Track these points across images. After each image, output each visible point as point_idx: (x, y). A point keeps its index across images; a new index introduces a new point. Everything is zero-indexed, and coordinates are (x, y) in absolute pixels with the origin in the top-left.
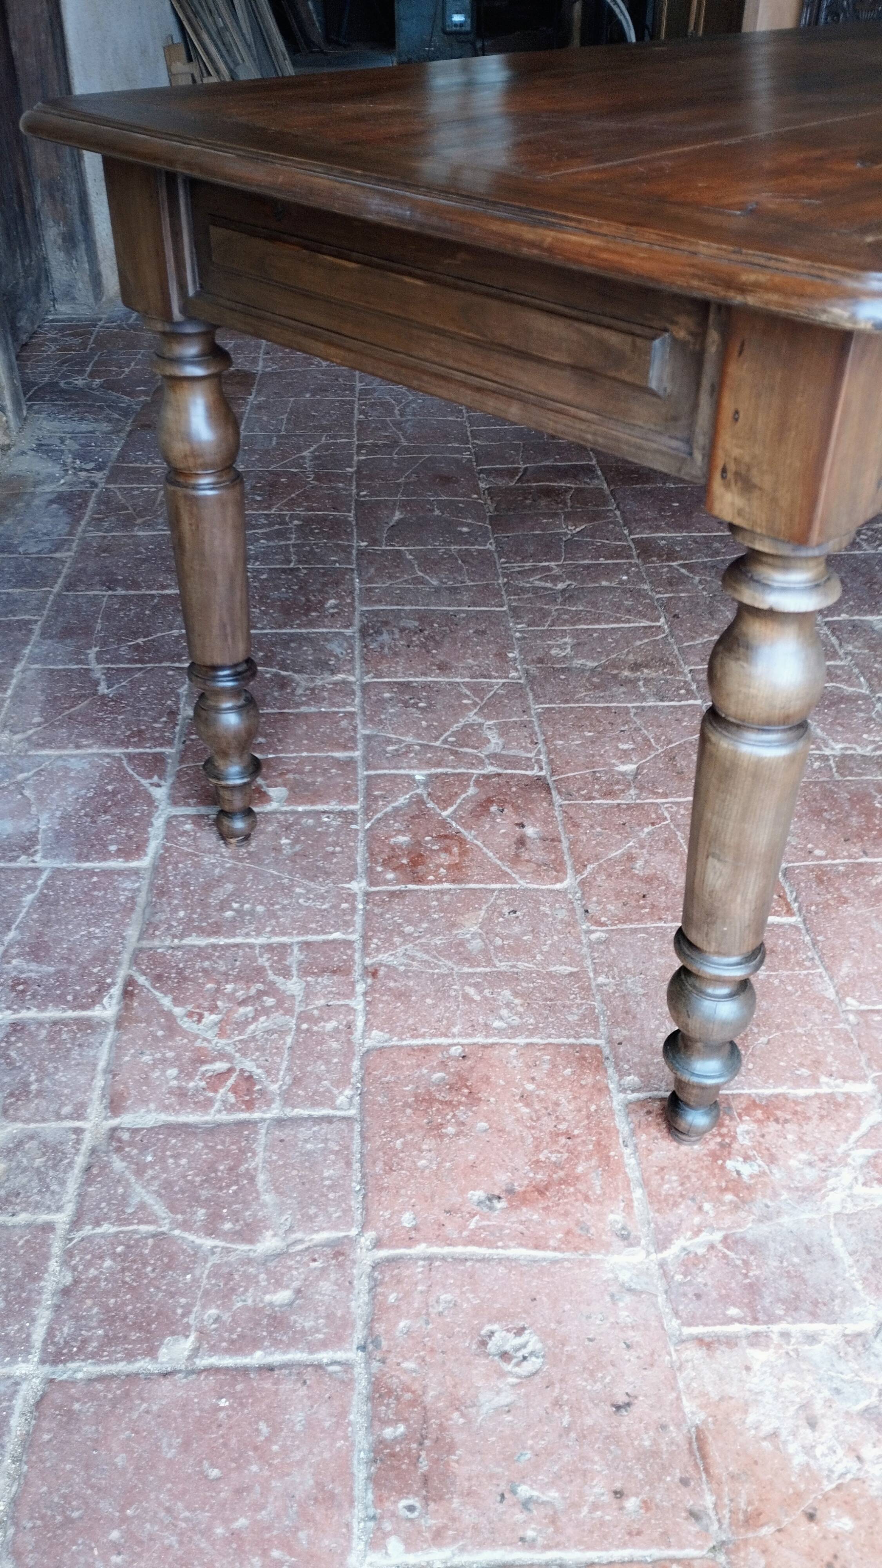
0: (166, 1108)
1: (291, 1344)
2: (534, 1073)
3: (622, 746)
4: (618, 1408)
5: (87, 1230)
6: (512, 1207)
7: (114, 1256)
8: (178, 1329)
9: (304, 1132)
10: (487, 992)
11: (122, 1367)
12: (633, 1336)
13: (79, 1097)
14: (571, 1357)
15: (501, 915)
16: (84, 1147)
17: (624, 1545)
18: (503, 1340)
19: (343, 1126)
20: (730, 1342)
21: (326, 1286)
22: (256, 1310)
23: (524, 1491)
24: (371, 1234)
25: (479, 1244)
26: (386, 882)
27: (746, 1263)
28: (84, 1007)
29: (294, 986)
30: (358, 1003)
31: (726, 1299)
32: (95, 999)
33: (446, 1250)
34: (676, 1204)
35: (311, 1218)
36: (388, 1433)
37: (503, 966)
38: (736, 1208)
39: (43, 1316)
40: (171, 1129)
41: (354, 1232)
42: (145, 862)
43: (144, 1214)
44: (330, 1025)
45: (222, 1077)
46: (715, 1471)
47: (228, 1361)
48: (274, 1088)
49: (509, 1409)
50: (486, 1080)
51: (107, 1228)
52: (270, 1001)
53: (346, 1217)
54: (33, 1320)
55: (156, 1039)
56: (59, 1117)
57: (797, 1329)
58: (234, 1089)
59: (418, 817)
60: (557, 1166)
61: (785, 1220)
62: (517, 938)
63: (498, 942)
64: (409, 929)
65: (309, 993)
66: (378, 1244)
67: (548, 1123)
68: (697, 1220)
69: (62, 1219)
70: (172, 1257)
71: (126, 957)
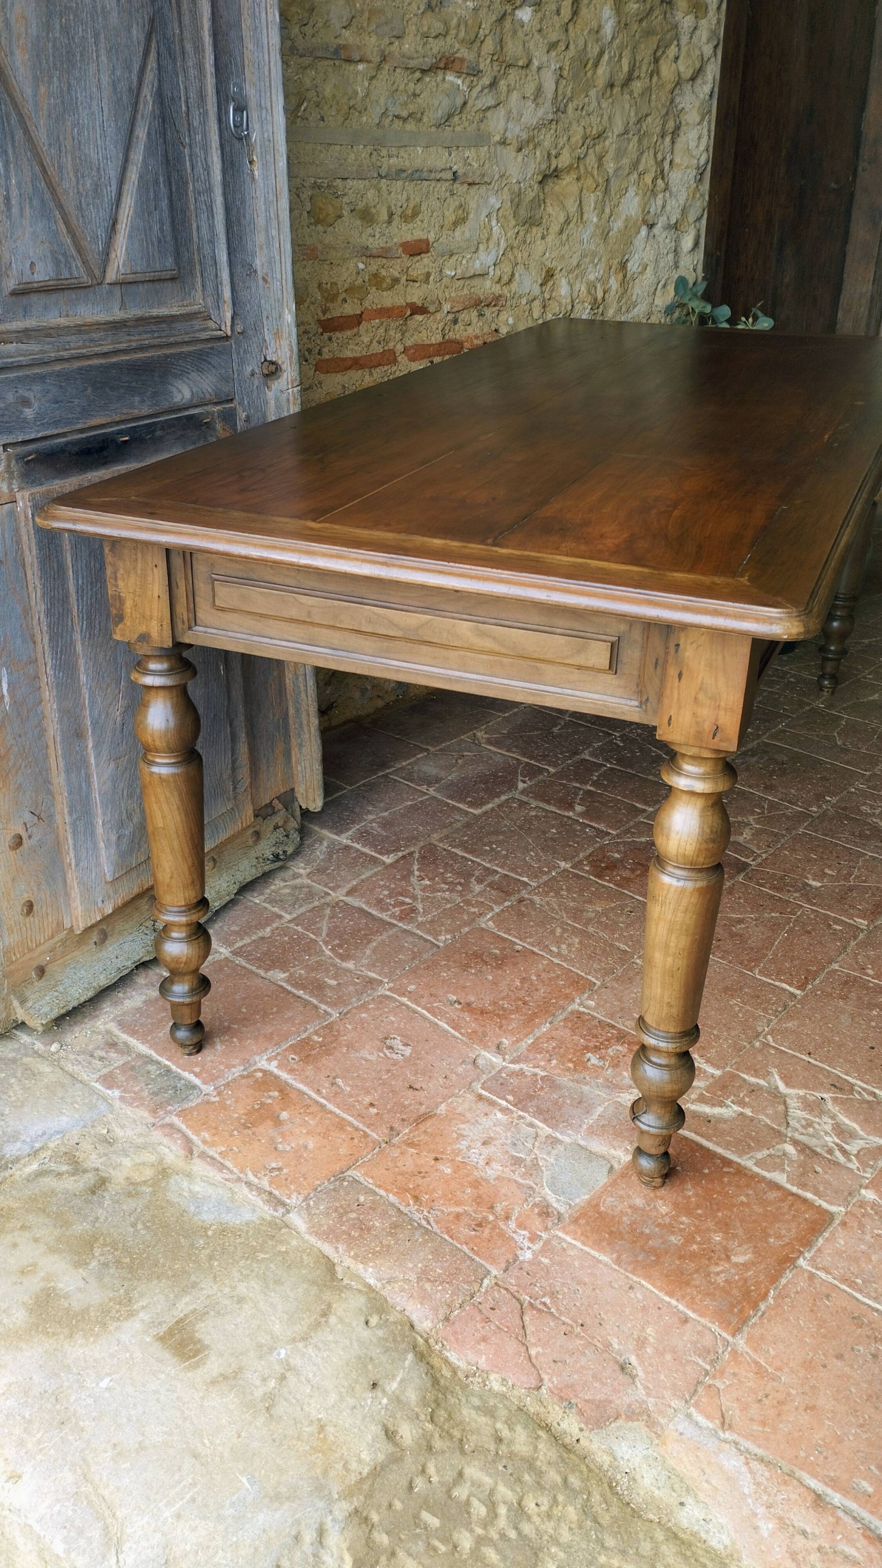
0: (368, 903)
1: (316, 996)
2: (543, 975)
3: (827, 871)
4: (411, 1087)
5: (292, 925)
6: (462, 1010)
7: (291, 938)
8: (283, 968)
9: (411, 939)
10: (565, 935)
11: (254, 968)
12: (454, 1077)
13: (341, 883)
14: (415, 1064)
15: (622, 910)
16: (323, 901)
17: (352, 1116)
18: (397, 1043)
19: (429, 945)
20: (492, 1103)
21: (351, 988)
22: (317, 980)
23: (339, 1081)
24: (391, 985)
25: (429, 1012)
26: (583, 870)
27: (542, 1088)
28: (381, 853)
29: (477, 888)
30: (497, 909)
31: (512, 1092)
32: (388, 853)
33: (414, 1006)
34: (540, 1053)
35: (374, 966)
36: (316, 1038)
37: (591, 929)
38: (568, 1069)
39: (247, 940)
40: (361, 910)
41: (386, 980)
42: (477, 812)
43: (317, 933)
44: (473, 910)
45: (403, 903)
46: (420, 1126)
47: (289, 988)
48: (420, 919)
49: (366, 1060)
50: (515, 964)
51: (299, 929)
52: (459, 888)
53: (390, 975)
54: (242, 939)
55: (394, 878)
56: (326, 886)
57: (529, 1119)
58: (401, 911)
59: (639, 849)
60: (504, 1009)
61: (586, 1088)
62: (616, 923)
63: (604, 919)
64: (564, 893)
65: (480, 894)
66: (390, 990)
67: (522, 993)
68: (542, 1063)
69: (288, 917)
70: (309, 949)
71: (422, 844)
